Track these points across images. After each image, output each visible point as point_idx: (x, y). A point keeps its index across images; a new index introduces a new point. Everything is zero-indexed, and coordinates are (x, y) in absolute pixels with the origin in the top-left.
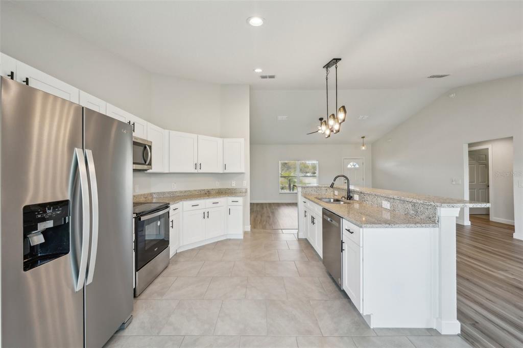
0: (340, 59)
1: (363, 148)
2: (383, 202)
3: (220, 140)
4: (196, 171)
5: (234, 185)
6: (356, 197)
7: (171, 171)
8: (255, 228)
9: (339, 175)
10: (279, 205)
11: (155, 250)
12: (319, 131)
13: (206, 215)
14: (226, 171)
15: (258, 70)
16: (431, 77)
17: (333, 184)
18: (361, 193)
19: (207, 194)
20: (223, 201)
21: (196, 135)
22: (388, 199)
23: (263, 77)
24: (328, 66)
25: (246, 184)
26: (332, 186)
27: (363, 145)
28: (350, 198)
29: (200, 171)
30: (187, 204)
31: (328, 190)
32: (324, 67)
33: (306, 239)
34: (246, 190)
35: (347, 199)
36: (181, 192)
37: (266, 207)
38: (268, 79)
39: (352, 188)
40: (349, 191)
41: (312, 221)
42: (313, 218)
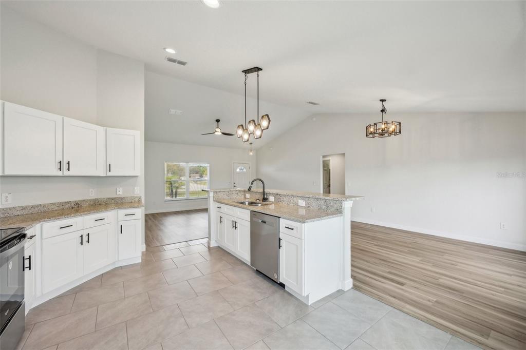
0: (261, 70)
1: (251, 154)
2: (299, 201)
3: (101, 129)
4: (60, 173)
5: (121, 193)
6: (272, 199)
7: (7, 173)
9: (255, 178)
10: (166, 214)
11: (6, 314)
12: (216, 133)
13: (84, 239)
14: (109, 174)
15: (171, 51)
16: (310, 103)
17: (250, 187)
18: (277, 194)
19: (76, 208)
20: (111, 216)
21: (58, 118)
22: (303, 198)
23: (170, 60)
24: (246, 72)
25: (139, 191)
26: (249, 189)
27: (251, 151)
28: (265, 199)
29: (67, 173)
30: (50, 227)
31: (239, 194)
32: (243, 71)
33: (219, 247)
34: (140, 198)
35: (263, 201)
37: (150, 219)
38: (176, 64)
39: (266, 191)
40: (264, 193)
41: (233, 227)
42: (234, 223)
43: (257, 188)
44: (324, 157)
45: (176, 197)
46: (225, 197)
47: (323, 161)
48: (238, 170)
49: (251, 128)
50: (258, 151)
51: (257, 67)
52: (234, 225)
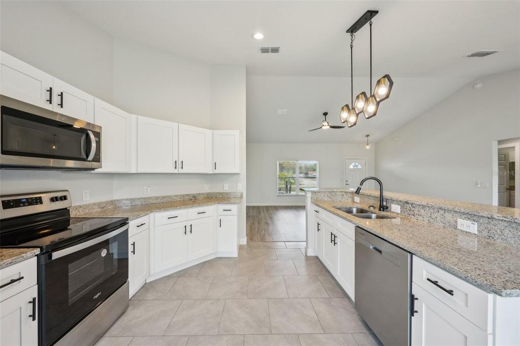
0: (377, 12)
1: (368, 147)
2: (460, 221)
3: (209, 132)
4: (176, 171)
5: (227, 189)
6: (395, 208)
7: (140, 171)
8: (252, 240)
9: (367, 176)
10: (277, 208)
12: (323, 128)
13: (188, 230)
14: (216, 171)
15: (259, 36)
17: (359, 189)
18: (407, 203)
19: (192, 200)
20: (213, 210)
21: (175, 125)
22: (471, 216)
24: (353, 29)
25: (241, 187)
26: (358, 192)
27: (368, 144)
28: (383, 208)
29: (181, 171)
30: (159, 217)
31: (345, 195)
32: (347, 32)
33: (317, 258)
34: (242, 194)
35: (380, 210)
36: (157, 198)
37: (264, 211)
38: (270, 55)
39: (386, 194)
40: (381, 198)
41: (332, 241)
42: (333, 236)
43: (371, 189)
44: (500, 142)
45: (290, 192)
46: (326, 199)
47: (499, 150)
48: (351, 167)
49: (360, 104)
50: (377, 144)
51: (368, 11)
52: (333, 239)
